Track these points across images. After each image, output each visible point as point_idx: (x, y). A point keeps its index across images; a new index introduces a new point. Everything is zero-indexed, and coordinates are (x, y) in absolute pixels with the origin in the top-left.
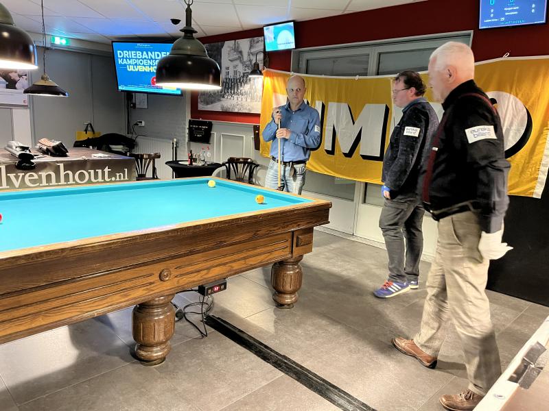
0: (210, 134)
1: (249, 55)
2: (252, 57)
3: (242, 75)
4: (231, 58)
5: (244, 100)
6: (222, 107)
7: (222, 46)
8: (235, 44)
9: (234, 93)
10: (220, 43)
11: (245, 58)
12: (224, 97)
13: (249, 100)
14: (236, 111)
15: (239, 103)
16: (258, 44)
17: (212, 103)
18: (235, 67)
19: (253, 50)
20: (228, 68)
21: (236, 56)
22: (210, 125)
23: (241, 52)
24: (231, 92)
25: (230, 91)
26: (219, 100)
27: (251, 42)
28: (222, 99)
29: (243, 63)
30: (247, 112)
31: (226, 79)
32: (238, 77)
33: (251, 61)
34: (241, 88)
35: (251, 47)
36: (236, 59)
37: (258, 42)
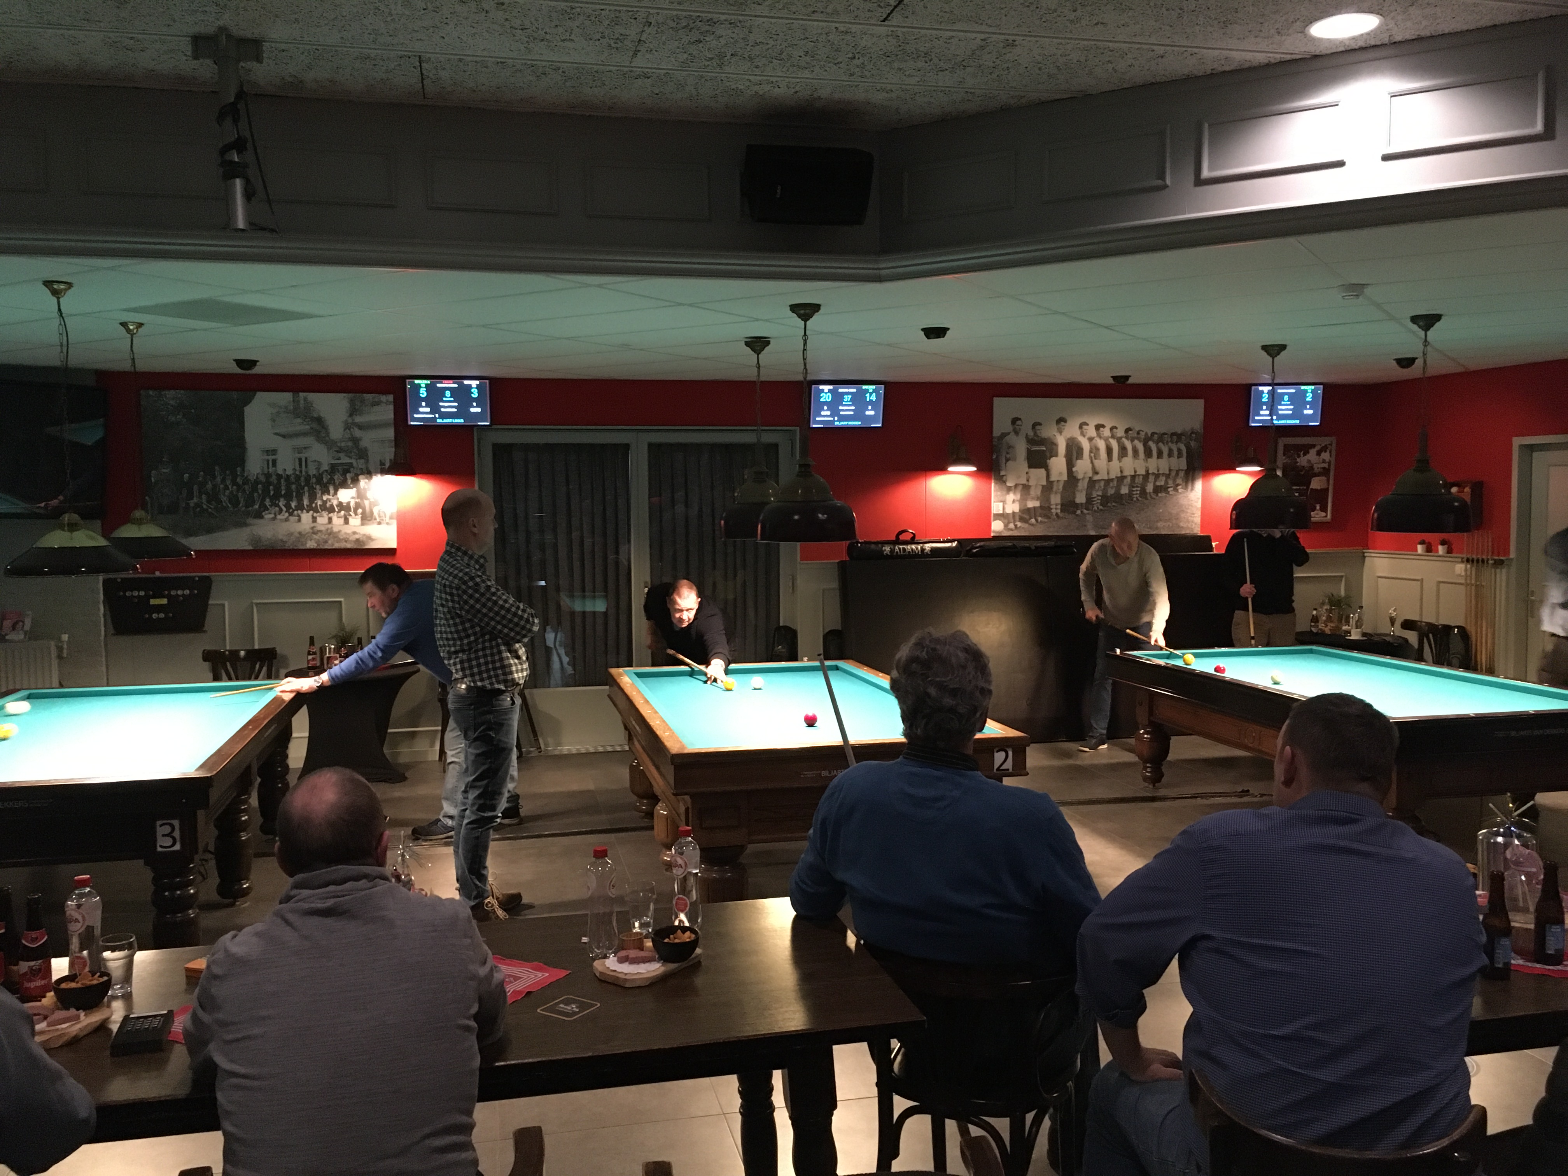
0: (206, 605)
1: (348, 427)
2: (357, 433)
3: (325, 467)
4: (282, 430)
5: (337, 521)
6: (256, 540)
7: (247, 402)
8: (295, 401)
9: (300, 507)
10: (235, 395)
11: (336, 431)
12: (262, 517)
13: (355, 521)
14: (311, 545)
15: (319, 528)
16: (376, 408)
17: (210, 530)
18: (300, 450)
19: (358, 419)
20: (274, 452)
21: (299, 425)
22: (205, 586)
23: (319, 420)
24: (288, 506)
25: (281, 504)
26: (246, 525)
27: (352, 402)
28: (250, 520)
29: (330, 444)
30: (349, 546)
31: (268, 476)
32: (312, 471)
33: (356, 441)
34: (325, 498)
35: (353, 411)
36: (305, 434)
37: (378, 403)
